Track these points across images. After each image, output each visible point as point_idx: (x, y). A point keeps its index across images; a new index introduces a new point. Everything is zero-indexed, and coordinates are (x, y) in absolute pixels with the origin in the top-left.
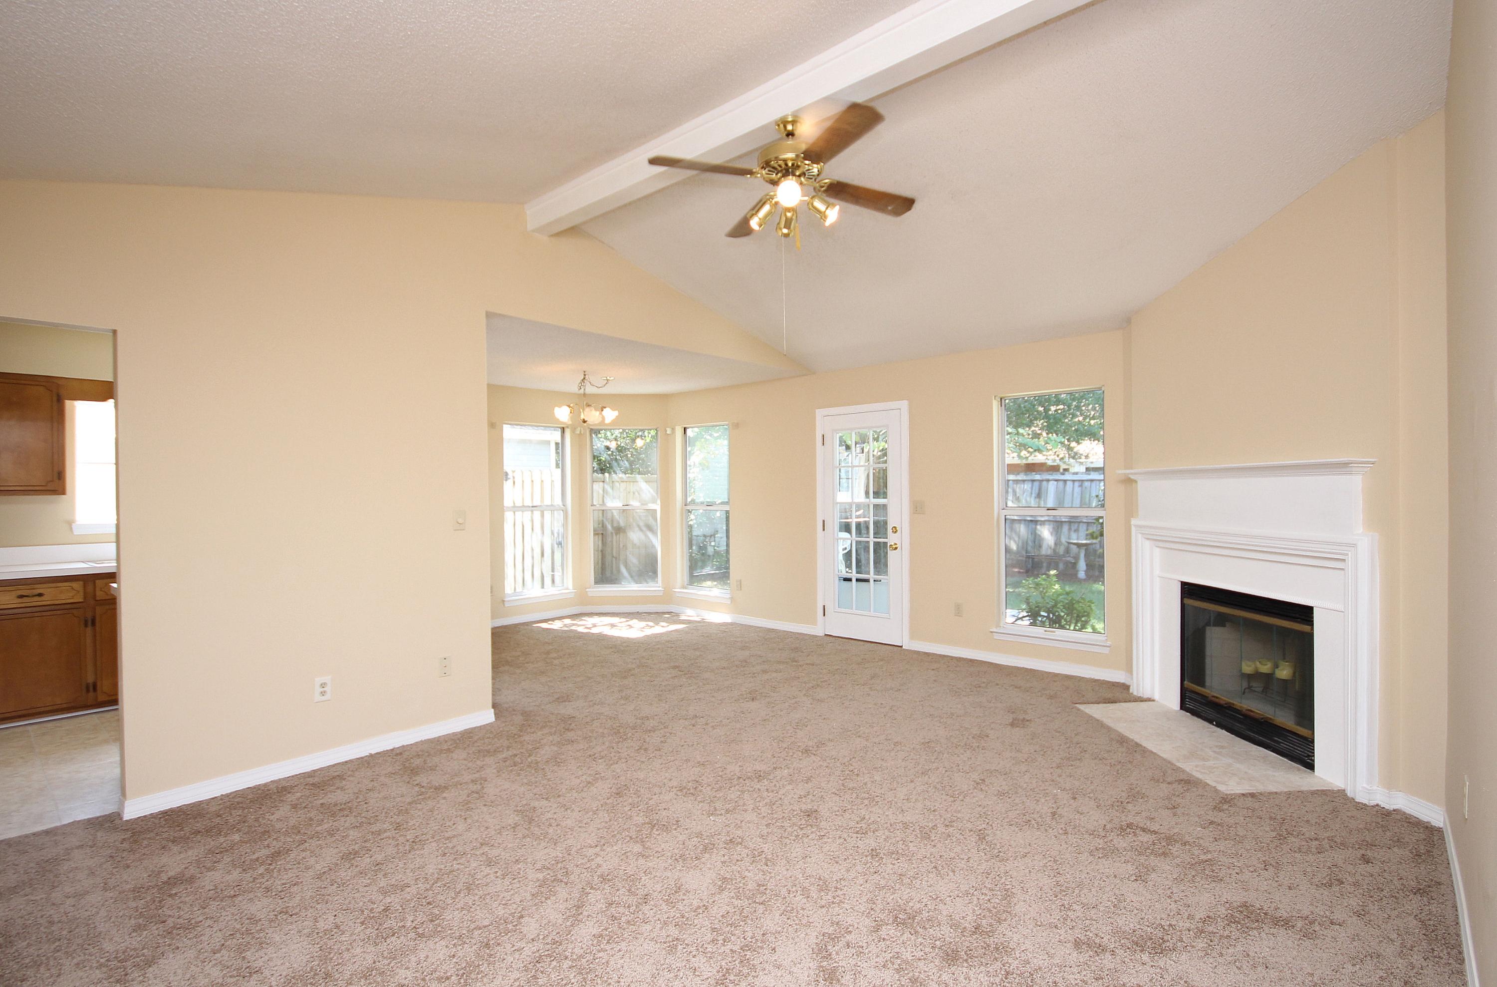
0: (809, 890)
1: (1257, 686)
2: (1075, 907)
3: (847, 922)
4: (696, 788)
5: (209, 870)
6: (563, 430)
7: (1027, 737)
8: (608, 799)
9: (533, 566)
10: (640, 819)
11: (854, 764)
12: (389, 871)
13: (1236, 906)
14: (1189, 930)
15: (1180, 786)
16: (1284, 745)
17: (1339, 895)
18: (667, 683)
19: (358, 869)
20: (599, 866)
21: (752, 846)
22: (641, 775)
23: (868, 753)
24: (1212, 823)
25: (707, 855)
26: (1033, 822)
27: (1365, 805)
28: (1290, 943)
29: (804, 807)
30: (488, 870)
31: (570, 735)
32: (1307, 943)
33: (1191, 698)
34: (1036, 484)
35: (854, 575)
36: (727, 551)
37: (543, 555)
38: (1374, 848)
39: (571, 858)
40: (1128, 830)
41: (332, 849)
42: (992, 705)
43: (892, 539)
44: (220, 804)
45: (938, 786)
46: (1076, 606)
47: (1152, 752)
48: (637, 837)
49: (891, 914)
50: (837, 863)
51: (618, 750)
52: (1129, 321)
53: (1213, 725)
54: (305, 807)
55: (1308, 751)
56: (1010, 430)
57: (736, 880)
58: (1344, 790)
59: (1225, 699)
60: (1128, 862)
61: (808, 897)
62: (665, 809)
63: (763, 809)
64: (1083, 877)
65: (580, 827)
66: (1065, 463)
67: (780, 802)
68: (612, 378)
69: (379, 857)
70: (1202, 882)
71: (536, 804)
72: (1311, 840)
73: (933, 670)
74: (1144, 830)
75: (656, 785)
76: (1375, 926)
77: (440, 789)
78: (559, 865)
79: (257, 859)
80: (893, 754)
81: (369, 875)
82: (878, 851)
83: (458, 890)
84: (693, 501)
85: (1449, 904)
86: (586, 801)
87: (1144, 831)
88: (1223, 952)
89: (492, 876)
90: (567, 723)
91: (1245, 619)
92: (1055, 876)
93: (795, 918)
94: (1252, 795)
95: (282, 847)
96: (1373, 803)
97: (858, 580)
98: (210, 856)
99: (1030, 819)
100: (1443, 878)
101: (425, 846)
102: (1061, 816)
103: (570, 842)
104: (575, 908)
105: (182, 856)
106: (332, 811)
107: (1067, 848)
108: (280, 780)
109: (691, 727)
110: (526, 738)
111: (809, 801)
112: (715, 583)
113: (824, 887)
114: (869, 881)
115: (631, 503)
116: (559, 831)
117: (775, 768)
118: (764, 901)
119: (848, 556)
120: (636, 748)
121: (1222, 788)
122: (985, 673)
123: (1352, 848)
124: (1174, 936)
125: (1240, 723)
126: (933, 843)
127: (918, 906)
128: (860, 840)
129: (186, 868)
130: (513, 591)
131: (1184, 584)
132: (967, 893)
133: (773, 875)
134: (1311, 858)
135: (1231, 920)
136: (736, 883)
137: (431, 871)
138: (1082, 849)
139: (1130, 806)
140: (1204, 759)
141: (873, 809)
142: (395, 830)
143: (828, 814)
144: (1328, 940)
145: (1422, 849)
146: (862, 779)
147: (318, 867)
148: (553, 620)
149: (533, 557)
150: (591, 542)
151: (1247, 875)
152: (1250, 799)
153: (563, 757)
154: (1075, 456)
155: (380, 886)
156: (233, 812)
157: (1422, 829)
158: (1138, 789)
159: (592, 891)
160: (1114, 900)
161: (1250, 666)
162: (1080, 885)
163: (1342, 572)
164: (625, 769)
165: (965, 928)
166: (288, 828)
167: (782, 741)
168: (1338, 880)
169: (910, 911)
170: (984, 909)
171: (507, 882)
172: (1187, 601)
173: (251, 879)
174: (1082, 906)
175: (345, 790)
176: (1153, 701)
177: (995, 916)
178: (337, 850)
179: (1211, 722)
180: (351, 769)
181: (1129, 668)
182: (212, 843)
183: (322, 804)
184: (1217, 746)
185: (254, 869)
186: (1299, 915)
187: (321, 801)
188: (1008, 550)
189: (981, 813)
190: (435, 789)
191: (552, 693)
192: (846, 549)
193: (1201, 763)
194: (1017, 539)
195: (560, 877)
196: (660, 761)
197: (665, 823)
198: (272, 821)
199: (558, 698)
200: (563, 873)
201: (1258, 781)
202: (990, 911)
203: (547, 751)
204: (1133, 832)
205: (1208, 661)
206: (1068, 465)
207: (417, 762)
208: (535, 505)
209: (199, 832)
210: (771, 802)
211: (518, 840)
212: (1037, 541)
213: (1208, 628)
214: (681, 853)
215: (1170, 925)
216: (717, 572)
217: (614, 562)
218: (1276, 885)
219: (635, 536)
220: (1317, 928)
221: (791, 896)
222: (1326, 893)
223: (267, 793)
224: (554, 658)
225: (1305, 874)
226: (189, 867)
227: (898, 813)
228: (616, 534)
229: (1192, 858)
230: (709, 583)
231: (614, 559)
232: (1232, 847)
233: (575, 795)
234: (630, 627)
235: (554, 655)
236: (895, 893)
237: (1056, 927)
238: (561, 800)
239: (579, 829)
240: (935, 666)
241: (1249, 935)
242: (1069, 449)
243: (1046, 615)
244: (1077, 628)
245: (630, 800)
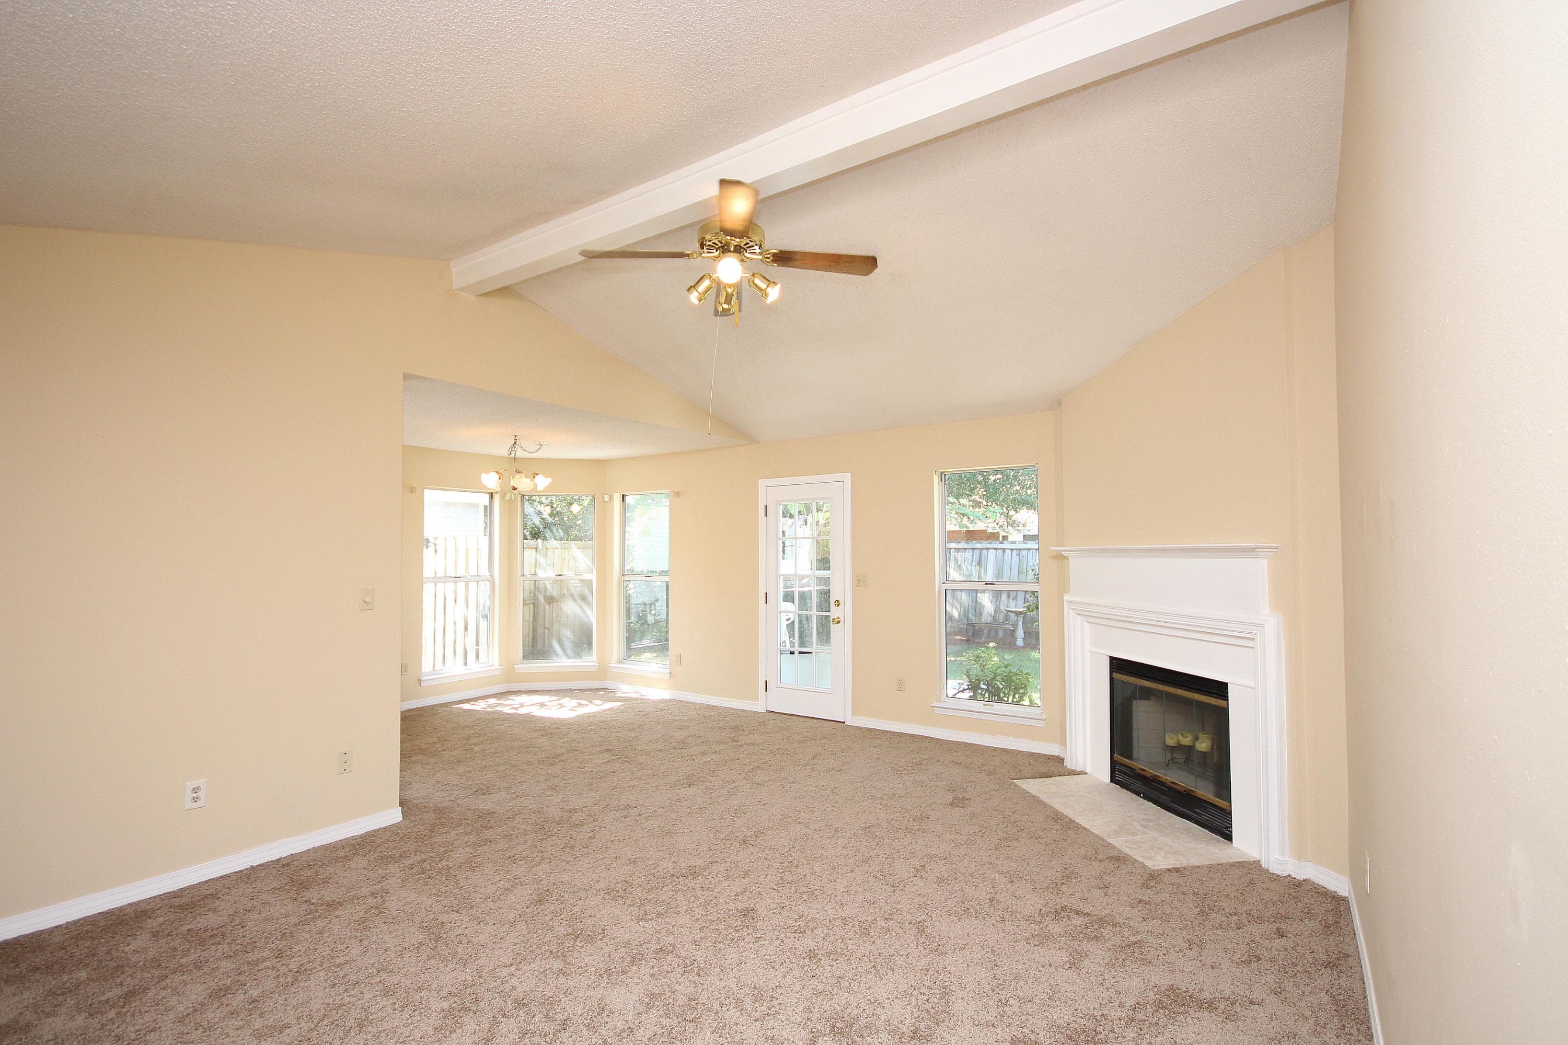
0: (743, 1001)
1: (1180, 758)
2: (1012, 1001)
3: (782, 1036)
4: (625, 890)
5: (48, 1015)
6: (492, 495)
7: (967, 817)
8: (527, 908)
9: (455, 642)
10: (561, 930)
11: (793, 854)
12: (266, 1009)
13: (1163, 990)
14: (1120, 1019)
15: (1111, 864)
16: (1205, 817)
17: (1257, 973)
18: (599, 769)
19: (229, 1008)
20: (514, 988)
21: (683, 954)
22: (565, 877)
23: (808, 841)
24: (1140, 901)
25: (635, 968)
26: (972, 910)
27: (1278, 876)
28: (1214, 1028)
29: (740, 906)
30: (383, 1002)
31: (488, 834)
32: (1230, 1026)
33: (1120, 771)
34: (977, 552)
35: (797, 649)
36: (667, 621)
37: (466, 629)
38: (1287, 920)
39: (481, 980)
40: (1063, 914)
41: (198, 985)
42: (932, 783)
43: (835, 612)
44: (65, 934)
45: (878, 875)
46: (1014, 678)
47: (1085, 828)
48: (558, 952)
49: (828, 1024)
50: (773, 968)
51: (541, 848)
52: (1059, 403)
53: (1141, 797)
54: (168, 935)
55: (1226, 822)
56: (951, 499)
57: (666, 995)
58: (1259, 861)
59: (1151, 771)
60: (1063, 948)
61: (742, 1010)
62: (590, 916)
63: (697, 910)
64: (1019, 968)
65: (494, 943)
66: (1003, 530)
67: (715, 901)
68: (545, 443)
69: (255, 993)
70: (1132, 966)
71: (444, 918)
72: (1231, 915)
73: (876, 747)
74: (1077, 912)
75: (582, 889)
76: (1291, 1004)
77: (332, 905)
78: (468, 991)
79: (107, 1001)
80: (833, 841)
81: (242, 1015)
82: (816, 952)
83: (347, 1029)
84: (632, 570)
85: (1357, 976)
86: (501, 911)
87: (1077, 914)
88: (1152, 1041)
89: (389, 1009)
90: (485, 820)
91: (1168, 694)
92: (992, 969)
93: (727, 1035)
94: (1177, 870)
95: (138, 985)
96: (1285, 874)
97: (800, 653)
98: (50, 998)
99: (969, 907)
100: (1351, 950)
101: (311, 977)
102: (999, 902)
103: (482, 961)
104: (484, 1041)
105: (16, 999)
106: (200, 938)
107: (1005, 937)
108: (140, 902)
109: (623, 819)
110: (438, 839)
111: (746, 898)
112: (655, 655)
113: (758, 997)
114: (806, 987)
115: (565, 572)
116: (470, 950)
117: (711, 863)
118: (695, 1018)
119: (791, 626)
120: (561, 847)
121: (1149, 863)
122: (926, 748)
123: (1268, 921)
124: (1106, 1027)
125: (1165, 795)
126: (872, 940)
127: (856, 1011)
128: (798, 940)
129: (20, 1014)
130: (432, 669)
131: (1113, 660)
132: (905, 994)
133: (705, 986)
134: (1231, 934)
135: (1160, 1006)
136: (665, 999)
137: (317, 1006)
138: (1019, 937)
139: (1064, 888)
140: (1133, 834)
141: (812, 905)
142: (276, 958)
143: (765, 913)
144: (1248, 1021)
145: (1331, 920)
146: (801, 871)
147: (181, 1008)
148: (476, 699)
149: (455, 632)
150: (520, 614)
151: (1173, 957)
152: (1175, 874)
153: (479, 860)
154: (1013, 524)
155: (255, 1028)
156: (80, 943)
157: (1329, 900)
158: (1072, 868)
159: (504, 1020)
160: (1049, 992)
161: (1173, 739)
162: (1017, 978)
163: (1252, 650)
164: (549, 871)
165: (903, 1033)
166: (146, 961)
167: (719, 832)
168: (1256, 957)
169: (848, 1018)
170: (923, 1011)
171: (406, 1015)
172: (1115, 675)
173: (99, 1026)
174: (1018, 1000)
175: (218, 911)
176: (1086, 774)
177: (934, 1017)
178: (205, 986)
179: (1138, 794)
180: (226, 886)
181: (1063, 741)
182: (53, 982)
183: (189, 930)
184: (1144, 820)
185: (102, 1013)
186: (1222, 996)
187: (188, 927)
188: (948, 618)
189: (921, 903)
190: (327, 906)
191: (471, 785)
192: (789, 619)
193: (1130, 838)
194: (958, 607)
195: (468, 1004)
196: (587, 860)
197: (590, 933)
198: (127, 953)
199: (477, 791)
200: (473, 999)
201: (1182, 855)
202: (928, 1012)
203: (460, 855)
204: (1067, 916)
205: (1135, 733)
206: (1007, 532)
207: (308, 873)
208: (458, 575)
209: (38, 969)
210: (705, 902)
211: (421, 963)
212: (977, 608)
213: (1134, 702)
214: (606, 967)
215: (1103, 1015)
216: (656, 644)
217: (546, 634)
218: (1199, 964)
219: (570, 608)
220: (1238, 1009)
221: (724, 1009)
222: (1245, 971)
223: (124, 918)
224: (476, 744)
225: (1226, 951)
226: (24, 1012)
227: (837, 907)
228: (549, 604)
229: (1123, 940)
230: (648, 655)
231: (547, 631)
232: (1159, 927)
233: (491, 905)
234: (562, 706)
235: (475, 740)
236: (832, 999)
237: (993, 1025)
238: (473, 911)
239: (494, 946)
240: (877, 742)
241: (1176, 1021)
242: (1007, 516)
243: (985, 687)
244: (1015, 700)
245: (552, 908)
